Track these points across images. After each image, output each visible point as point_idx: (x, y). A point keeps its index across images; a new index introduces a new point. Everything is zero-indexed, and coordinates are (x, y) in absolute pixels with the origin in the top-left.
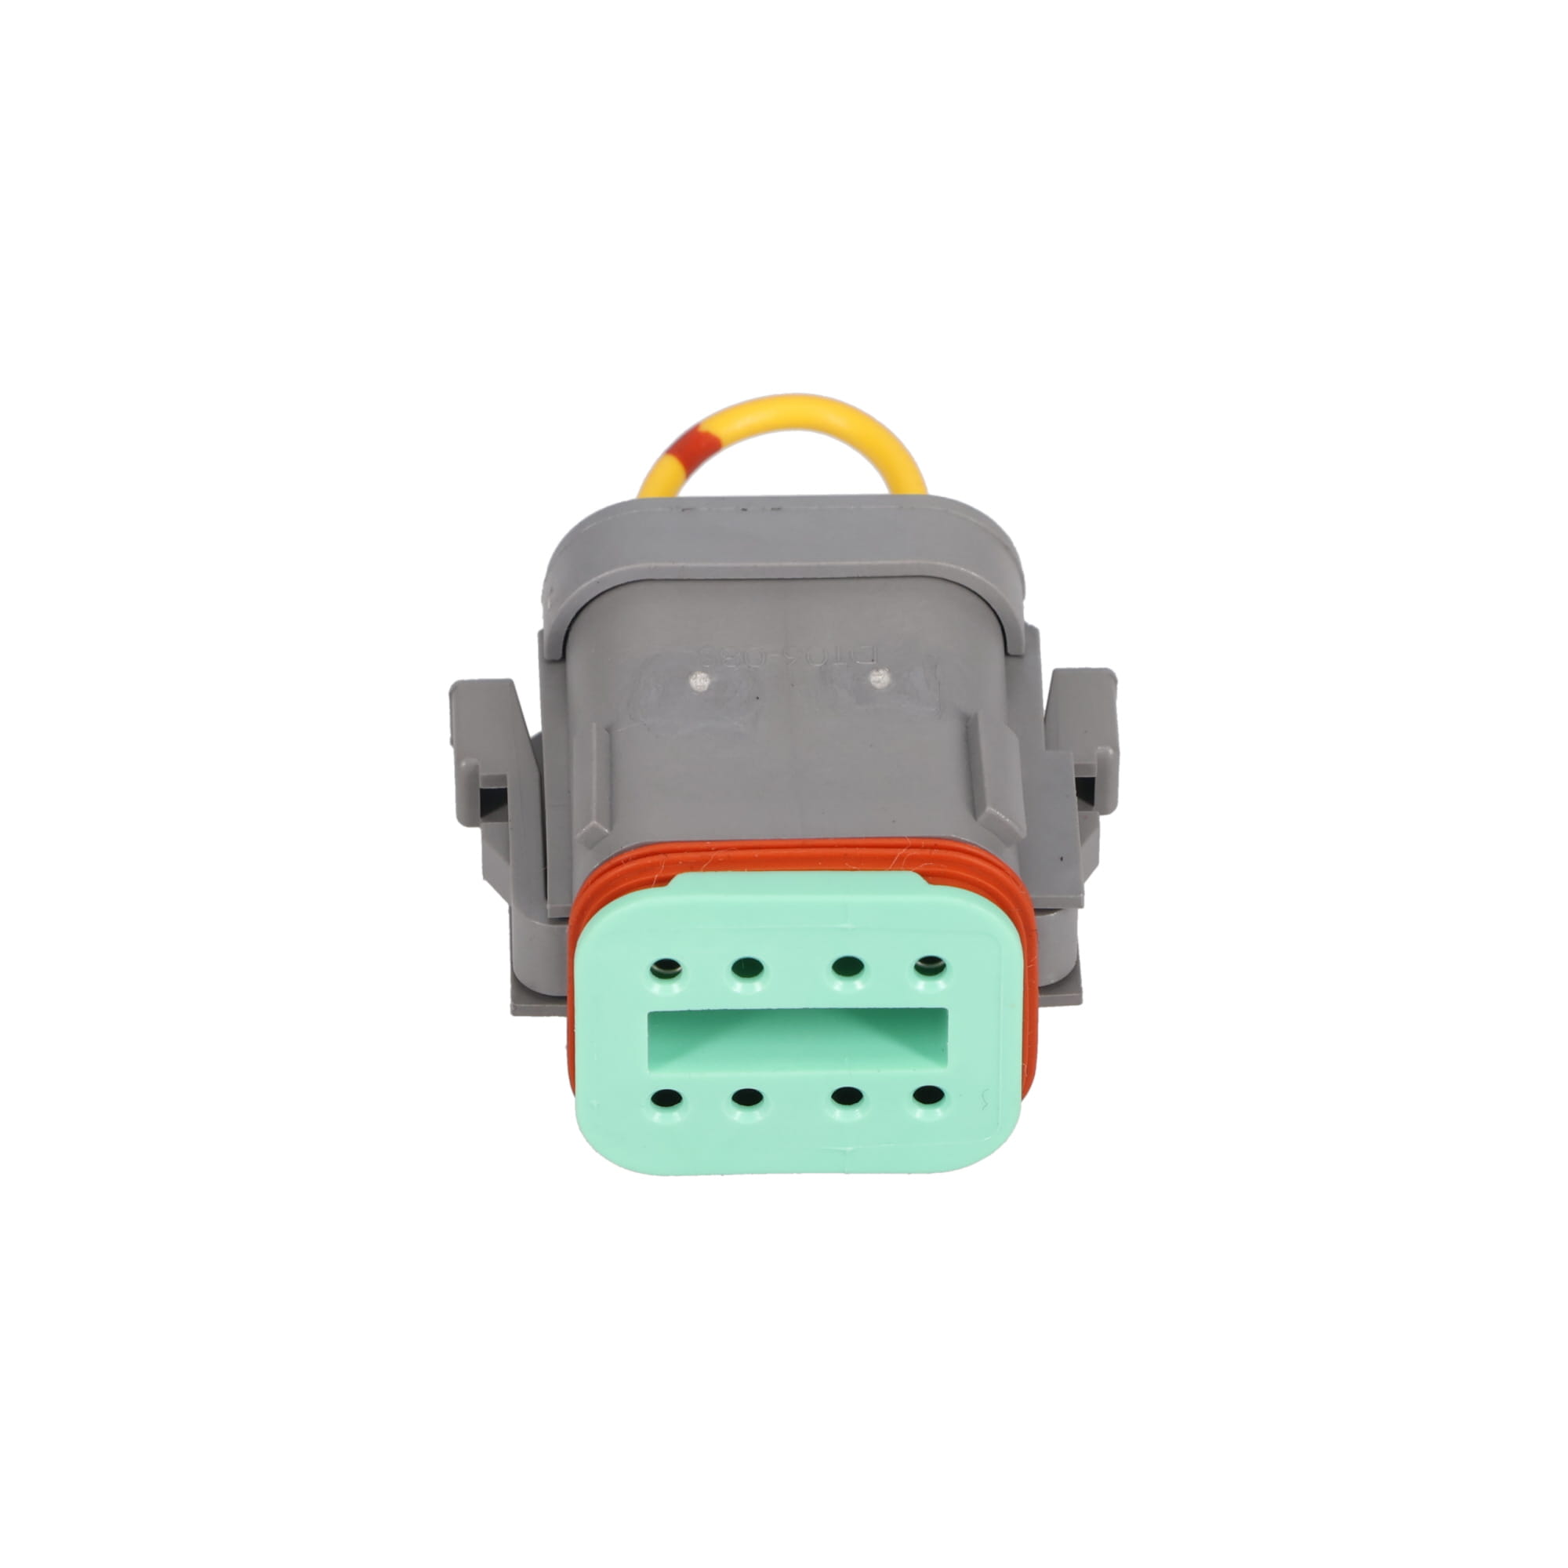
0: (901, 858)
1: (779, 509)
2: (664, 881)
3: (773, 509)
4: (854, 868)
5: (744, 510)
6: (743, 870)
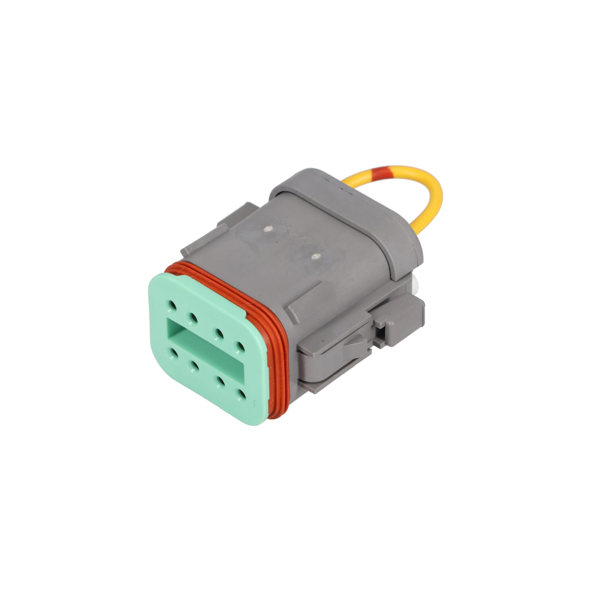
2: (178, 274)
6: (202, 284)
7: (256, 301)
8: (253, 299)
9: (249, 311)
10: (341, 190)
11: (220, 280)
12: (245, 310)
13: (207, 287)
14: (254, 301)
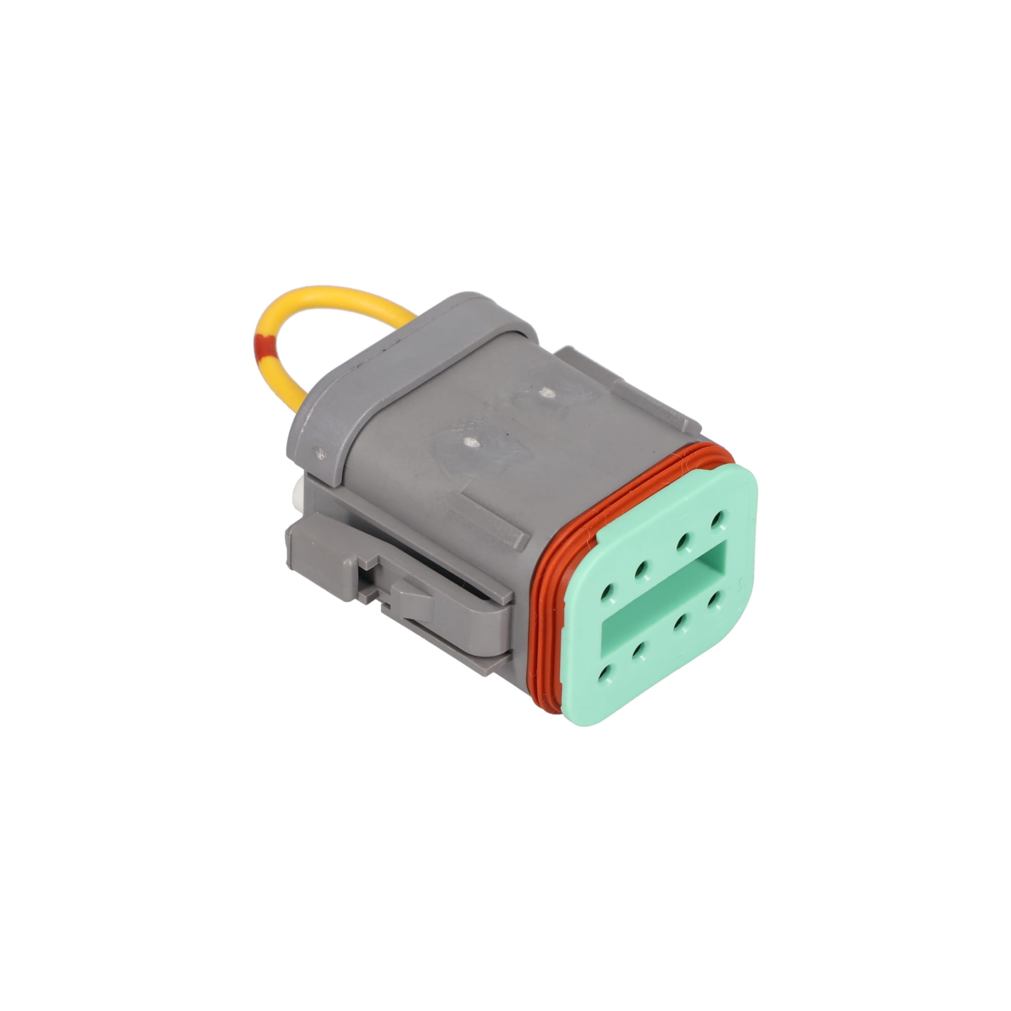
0: (684, 466)
1: (399, 341)
2: (594, 542)
3: (397, 342)
4: (668, 483)
5: (384, 350)
6: (622, 514)
7: (676, 452)
8: (670, 456)
9: (699, 463)
10: (385, 352)
11: (631, 482)
12: (695, 469)
13: (629, 510)
14: (677, 455)
